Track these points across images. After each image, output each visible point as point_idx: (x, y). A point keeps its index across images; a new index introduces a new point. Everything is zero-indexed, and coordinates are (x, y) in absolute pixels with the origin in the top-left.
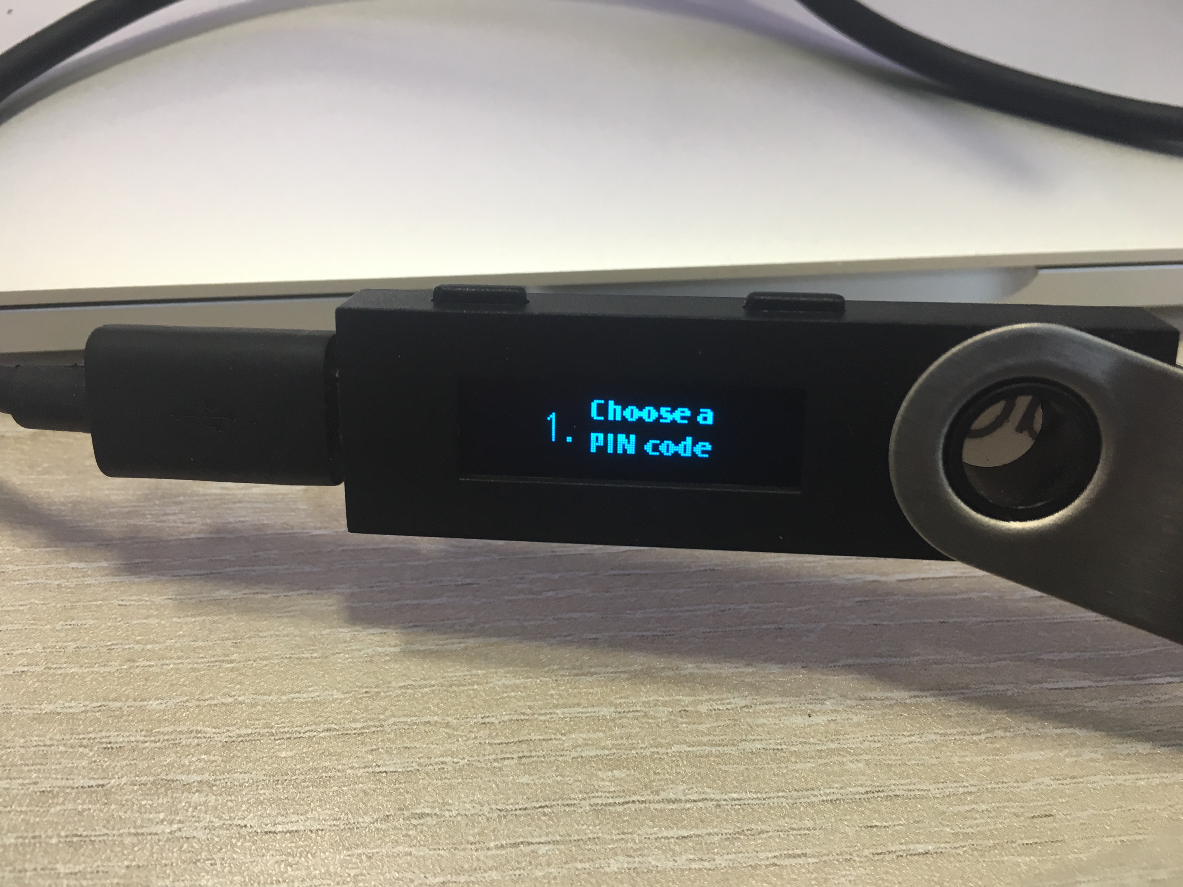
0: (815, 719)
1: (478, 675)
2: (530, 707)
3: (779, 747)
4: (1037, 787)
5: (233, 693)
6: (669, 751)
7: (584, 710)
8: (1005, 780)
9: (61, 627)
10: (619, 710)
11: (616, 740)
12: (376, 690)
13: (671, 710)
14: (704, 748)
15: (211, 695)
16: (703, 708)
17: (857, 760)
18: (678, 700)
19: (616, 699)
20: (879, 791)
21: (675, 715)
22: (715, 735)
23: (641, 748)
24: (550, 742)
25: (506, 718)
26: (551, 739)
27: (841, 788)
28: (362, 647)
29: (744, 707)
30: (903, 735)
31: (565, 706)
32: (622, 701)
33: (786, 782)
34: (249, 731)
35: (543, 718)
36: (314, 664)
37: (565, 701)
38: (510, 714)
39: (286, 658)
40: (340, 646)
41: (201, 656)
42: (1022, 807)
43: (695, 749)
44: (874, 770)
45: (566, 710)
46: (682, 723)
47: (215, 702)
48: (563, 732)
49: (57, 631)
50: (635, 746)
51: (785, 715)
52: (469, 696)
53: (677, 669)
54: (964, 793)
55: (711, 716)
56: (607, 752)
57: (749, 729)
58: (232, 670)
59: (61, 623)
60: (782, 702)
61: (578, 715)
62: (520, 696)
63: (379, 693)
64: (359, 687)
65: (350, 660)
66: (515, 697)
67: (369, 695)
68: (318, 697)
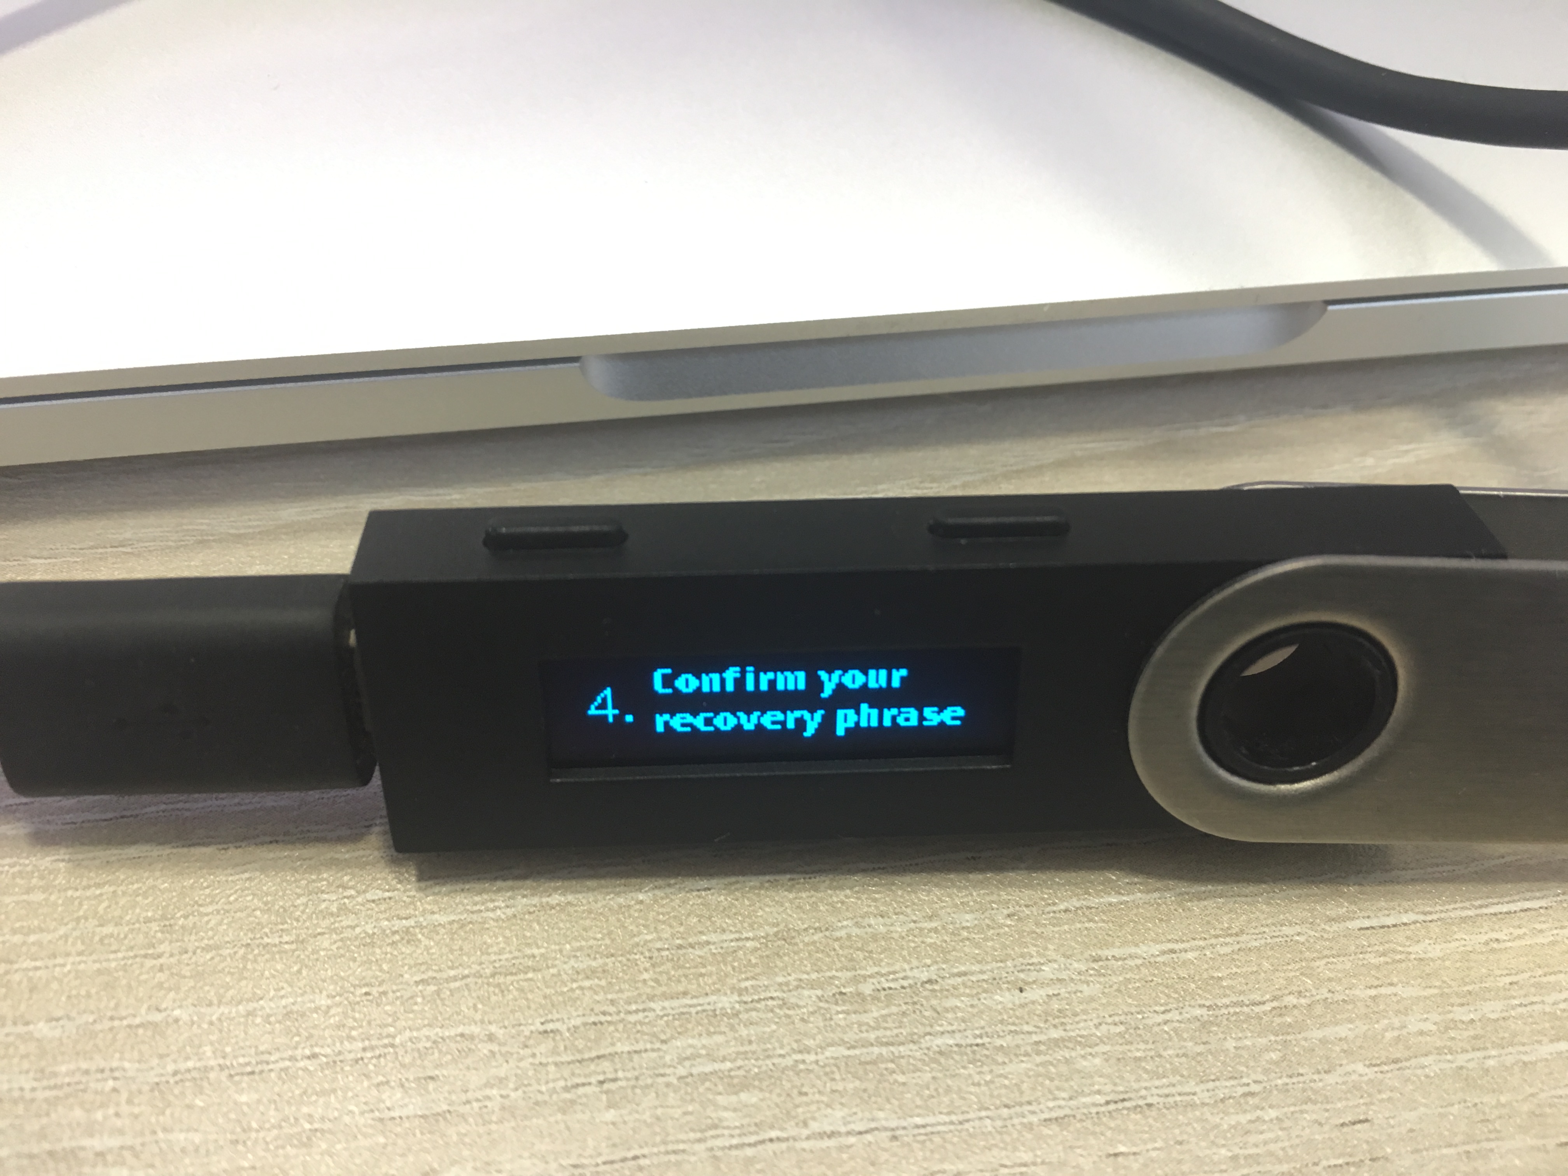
0: (1029, 995)
1: (534, 956)
2: (612, 1002)
3: (979, 1041)
4: (1345, 1079)
5: (164, 1006)
6: (820, 1057)
7: (695, 1001)
8: (1301, 1071)
10: (745, 998)
11: (742, 1045)
12: (381, 990)
13: (819, 992)
14: (871, 1049)
15: (131, 1011)
16: (867, 989)
17: (1091, 1054)
18: (830, 978)
19: (739, 981)
20: (1124, 1100)
21: (827, 1001)
22: (885, 1029)
23: (780, 1056)
24: (644, 1055)
25: (578, 1022)
26: (646, 1050)
27: (1071, 1098)
28: (356, 922)
29: (926, 982)
30: (1155, 1011)
31: (665, 996)
32: (748, 983)
33: (992, 1096)
34: (190, 1064)
35: (632, 1018)
36: (286, 952)
37: (664, 989)
38: (584, 1015)
39: (242, 945)
40: (326, 923)
41: (113, 949)
42: (1327, 1110)
43: (857, 1052)
44: (1116, 1068)
45: (667, 1004)
46: (838, 1013)
47: (137, 1021)
48: (663, 1037)
50: (770, 1053)
51: (985, 991)
52: (521, 990)
53: (827, 929)
54: (1245, 1095)
55: (879, 1000)
56: (728, 1065)
57: (935, 1015)
58: (161, 968)
60: (982, 972)
61: (685, 1010)
62: (598, 986)
63: (384, 993)
64: (354, 986)
65: (340, 944)
66: (590, 988)
67: (371, 998)
68: (293, 1004)
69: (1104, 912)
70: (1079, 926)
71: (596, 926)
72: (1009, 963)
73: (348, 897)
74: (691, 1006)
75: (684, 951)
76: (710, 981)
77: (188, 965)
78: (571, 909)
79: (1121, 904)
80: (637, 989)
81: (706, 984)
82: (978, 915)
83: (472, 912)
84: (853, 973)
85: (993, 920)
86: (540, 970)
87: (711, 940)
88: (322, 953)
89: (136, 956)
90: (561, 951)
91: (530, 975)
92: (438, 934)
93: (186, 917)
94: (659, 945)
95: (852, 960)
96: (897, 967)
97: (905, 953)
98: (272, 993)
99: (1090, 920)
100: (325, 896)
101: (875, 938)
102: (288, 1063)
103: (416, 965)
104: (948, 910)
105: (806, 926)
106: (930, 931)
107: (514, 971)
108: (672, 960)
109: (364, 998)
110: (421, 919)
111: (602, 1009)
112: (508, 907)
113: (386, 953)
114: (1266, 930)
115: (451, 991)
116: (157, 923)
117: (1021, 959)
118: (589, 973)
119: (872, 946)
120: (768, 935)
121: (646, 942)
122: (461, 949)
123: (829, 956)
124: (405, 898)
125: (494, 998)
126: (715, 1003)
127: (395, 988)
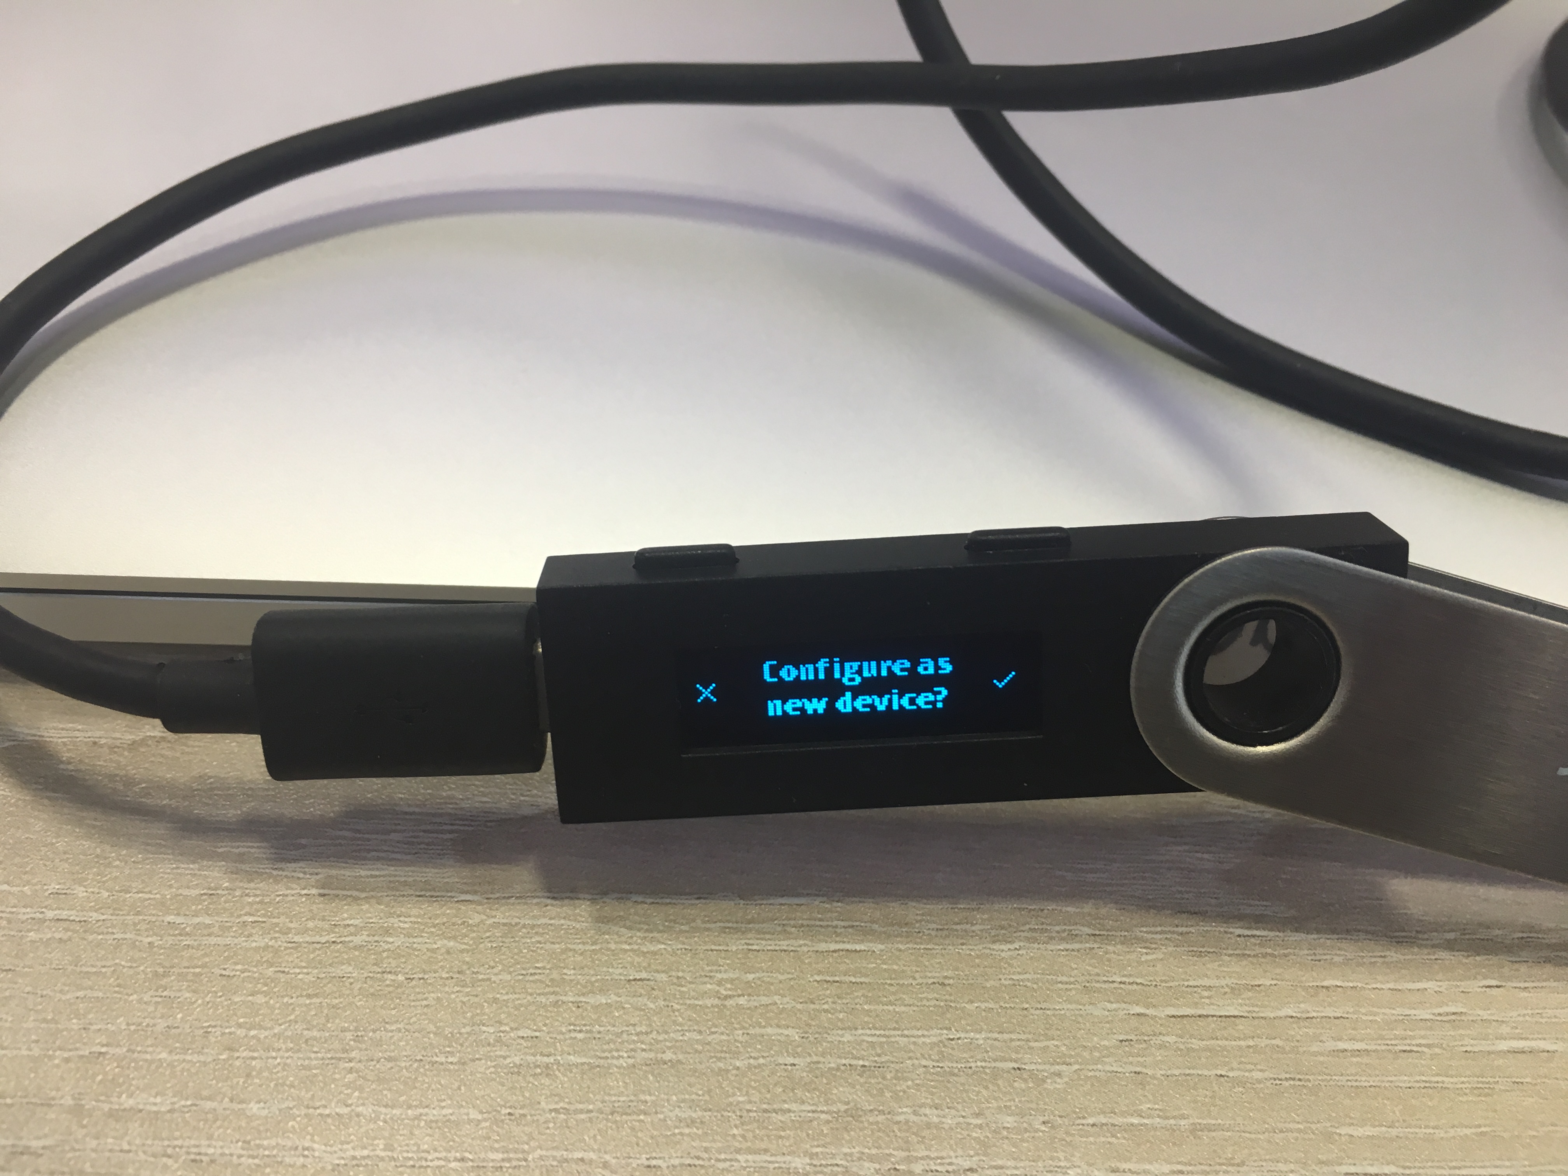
1: (646, 1102)
2: (706, 1150)
5: (350, 1102)
7: (773, 1159)
9: (150, 999)
10: (815, 1162)
12: (521, 1112)
13: (877, 1166)
15: (324, 1102)
18: (888, 1155)
19: (811, 1146)
25: (676, 1162)
28: (508, 1053)
29: (968, 1170)
31: (750, 1151)
32: (819, 1150)
34: (365, 1153)
35: (721, 1165)
36: (449, 1070)
37: (749, 1144)
38: (682, 1157)
39: (416, 1060)
40: (483, 1050)
41: (315, 1049)
45: (750, 1157)
47: (327, 1112)
49: (145, 1003)
52: (633, 1129)
53: (889, 1113)
58: (351, 1071)
59: (152, 993)
60: (1016, 1168)
61: (765, 1165)
62: (696, 1134)
63: (524, 1115)
64: (501, 1106)
65: (492, 1070)
66: (689, 1135)
67: (513, 1118)
68: (451, 1115)
69: (1125, 1130)
70: (1103, 1139)
71: (699, 1084)
72: (1040, 1164)
73: (503, 1032)
74: (770, 1162)
75: (769, 1115)
76: (787, 1144)
77: (372, 1070)
78: (680, 1067)
79: (1142, 1125)
80: (727, 1141)
81: (784, 1145)
82: (1017, 1118)
83: (601, 1058)
84: (907, 1154)
85: (1030, 1124)
86: (649, 1114)
87: (793, 1109)
88: (478, 1075)
89: (332, 1058)
90: (668, 1100)
91: (642, 1117)
92: (571, 1072)
93: (374, 1031)
94: (748, 1107)
95: (907, 1142)
96: (944, 1154)
97: (952, 1142)
98: (436, 1103)
99: (1113, 1136)
100: (484, 1028)
101: (928, 1126)
102: (442, 1163)
103: (552, 1095)
104: (993, 1111)
105: (872, 1108)
106: (976, 1126)
107: (629, 1112)
108: (758, 1121)
109: (507, 1117)
110: (559, 1058)
111: (697, 1154)
112: (629, 1057)
113: (529, 1082)
114: (1264, 1164)
115: (577, 1121)
116: (351, 1033)
117: (1050, 1162)
118: (689, 1121)
119: (926, 1133)
120: (839, 1111)
121: (739, 1102)
122: (589, 1087)
123: (889, 1136)
124: (548, 1039)
125: (610, 1132)
126: (790, 1162)
127: (533, 1112)
